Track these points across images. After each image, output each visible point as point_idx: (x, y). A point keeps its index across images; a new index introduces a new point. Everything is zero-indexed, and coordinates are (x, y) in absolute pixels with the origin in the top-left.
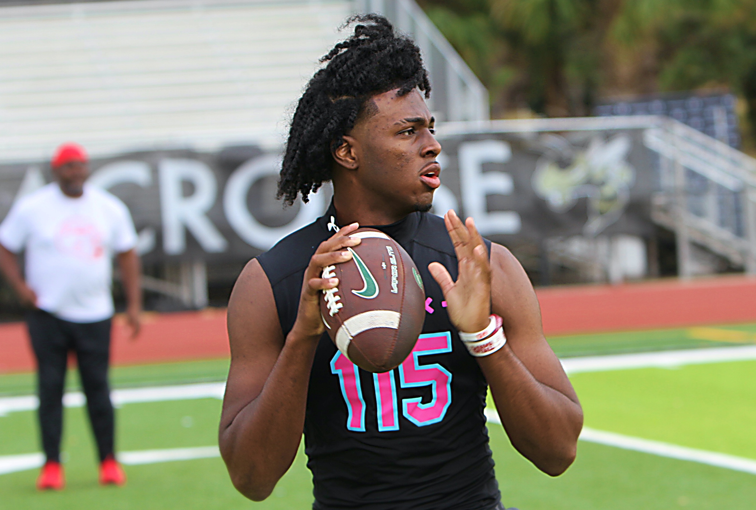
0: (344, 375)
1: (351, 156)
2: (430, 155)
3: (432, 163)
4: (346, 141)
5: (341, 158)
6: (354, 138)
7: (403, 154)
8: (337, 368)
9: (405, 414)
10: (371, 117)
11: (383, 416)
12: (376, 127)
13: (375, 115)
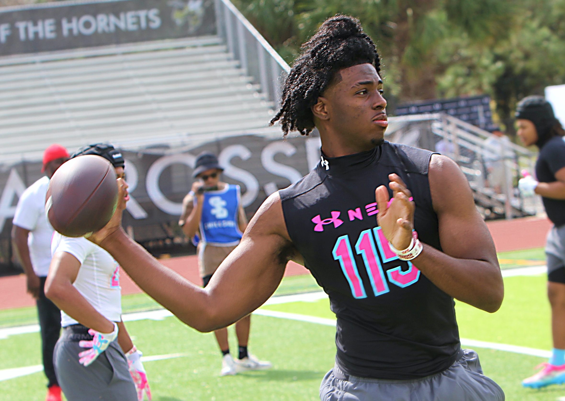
0: (344, 259)
1: (324, 111)
2: (379, 108)
3: (380, 114)
4: (321, 101)
5: (317, 112)
6: (327, 99)
7: (359, 107)
8: (338, 255)
9: (391, 280)
10: (337, 84)
11: (376, 284)
12: (340, 90)
13: (339, 82)
